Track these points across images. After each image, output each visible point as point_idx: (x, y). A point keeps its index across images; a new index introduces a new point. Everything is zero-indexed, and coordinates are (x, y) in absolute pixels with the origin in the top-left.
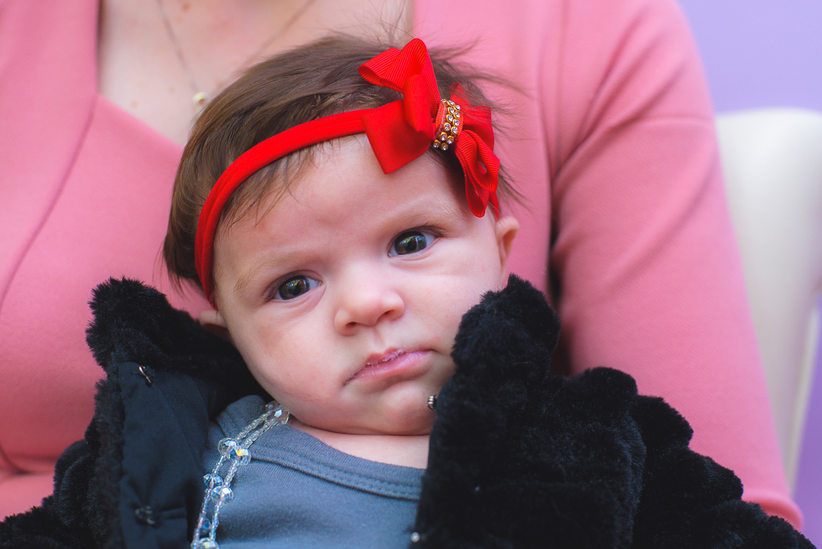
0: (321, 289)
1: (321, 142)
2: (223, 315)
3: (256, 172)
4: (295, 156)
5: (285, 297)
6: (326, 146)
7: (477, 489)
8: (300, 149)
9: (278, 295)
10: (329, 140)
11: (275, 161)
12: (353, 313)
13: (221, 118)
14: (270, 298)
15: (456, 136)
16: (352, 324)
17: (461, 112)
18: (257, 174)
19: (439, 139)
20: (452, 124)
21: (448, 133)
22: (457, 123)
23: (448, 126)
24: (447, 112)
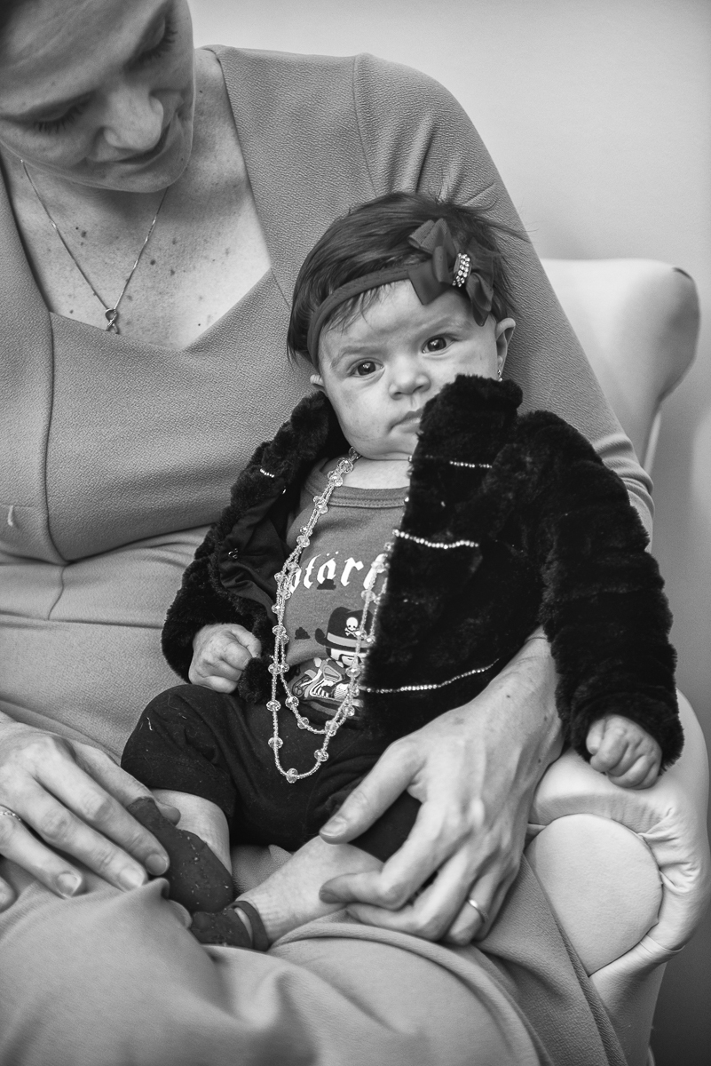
0: (382, 370)
2: (323, 380)
5: (361, 374)
7: (443, 504)
9: (357, 372)
11: (357, 295)
12: (399, 387)
14: (352, 374)
15: (466, 279)
16: (398, 393)
17: (470, 263)
18: (345, 303)
19: (456, 280)
20: (463, 271)
21: (462, 277)
22: (467, 270)
23: (460, 273)
24: (461, 264)
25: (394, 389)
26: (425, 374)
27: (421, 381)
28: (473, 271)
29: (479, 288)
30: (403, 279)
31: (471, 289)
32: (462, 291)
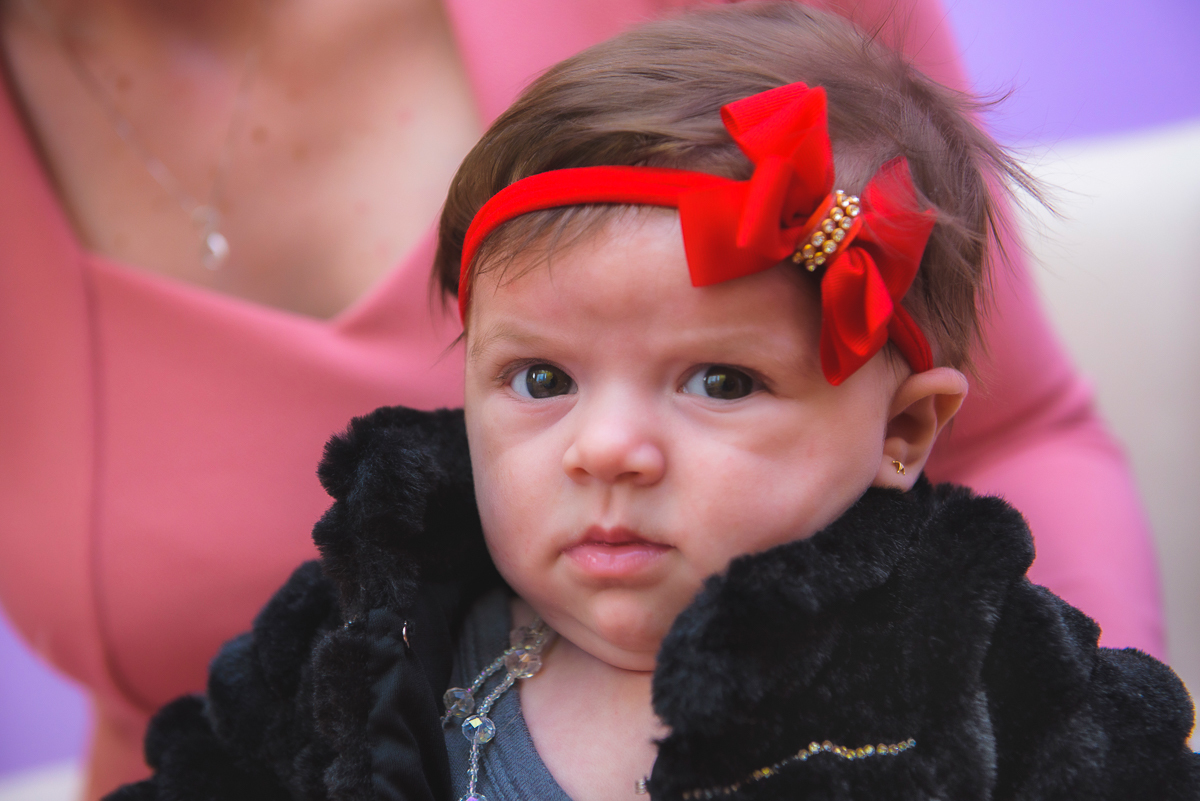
1: (628, 204)
3: (530, 212)
4: (587, 211)
6: (633, 210)
8: (597, 204)
10: (640, 204)
11: (559, 208)
13: (534, 109)
14: (505, 383)
15: (828, 257)
16: (580, 471)
18: (529, 217)
19: (803, 253)
20: (829, 236)
21: (820, 249)
22: (839, 234)
23: (818, 238)
24: (829, 216)
25: (571, 457)
26: (662, 446)
27: (643, 458)
28: (858, 243)
29: (856, 290)
30: (672, 206)
31: (831, 283)
32: (811, 281)
